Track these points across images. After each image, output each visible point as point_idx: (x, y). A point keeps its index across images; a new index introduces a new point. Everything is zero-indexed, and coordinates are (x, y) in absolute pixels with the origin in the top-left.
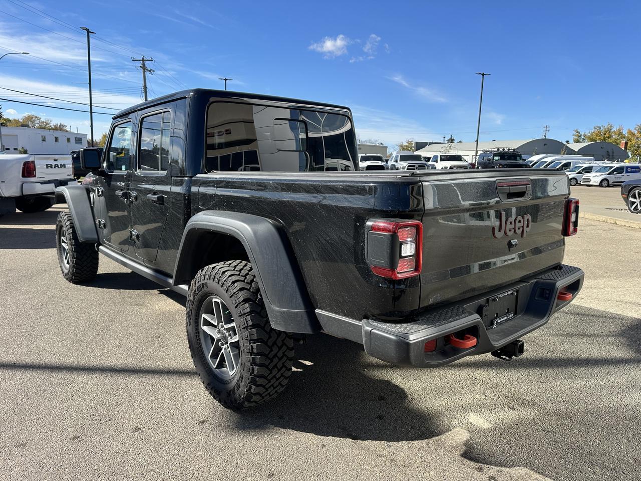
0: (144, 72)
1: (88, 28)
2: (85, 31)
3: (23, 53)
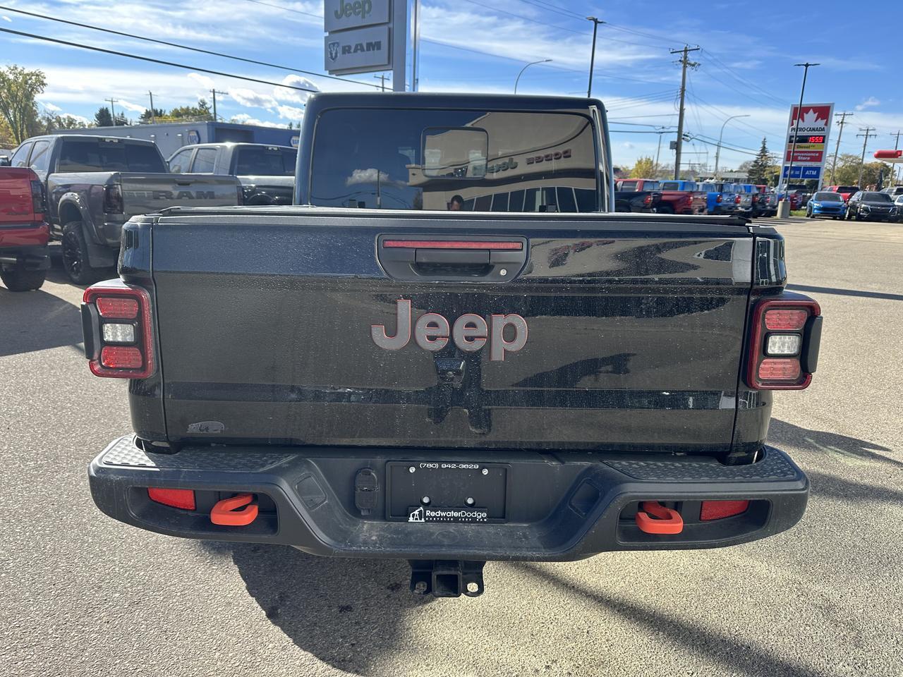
0: (685, 67)
1: (596, 18)
2: (592, 21)
3: (547, 61)
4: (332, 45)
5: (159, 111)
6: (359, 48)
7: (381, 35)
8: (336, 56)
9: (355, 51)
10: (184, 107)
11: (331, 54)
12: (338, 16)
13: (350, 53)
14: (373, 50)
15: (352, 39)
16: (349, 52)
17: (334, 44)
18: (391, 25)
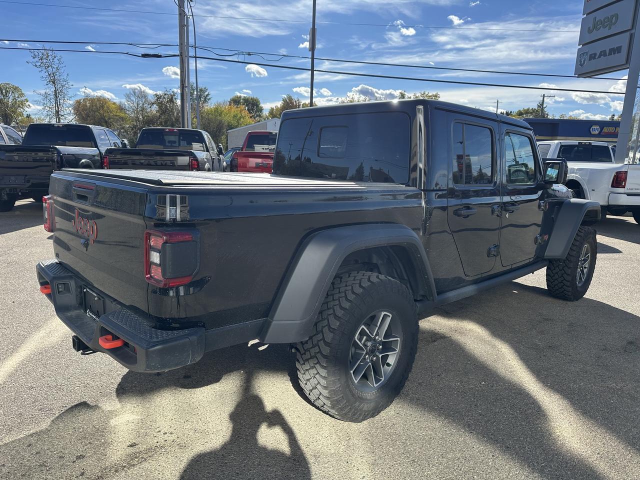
4: (582, 55)
5: (509, 112)
6: (603, 54)
7: (622, 41)
8: (584, 63)
9: (599, 57)
10: (526, 108)
11: (581, 61)
12: (590, 31)
13: (596, 59)
14: (614, 54)
15: (597, 48)
16: (594, 58)
17: (583, 54)
18: (633, 31)
